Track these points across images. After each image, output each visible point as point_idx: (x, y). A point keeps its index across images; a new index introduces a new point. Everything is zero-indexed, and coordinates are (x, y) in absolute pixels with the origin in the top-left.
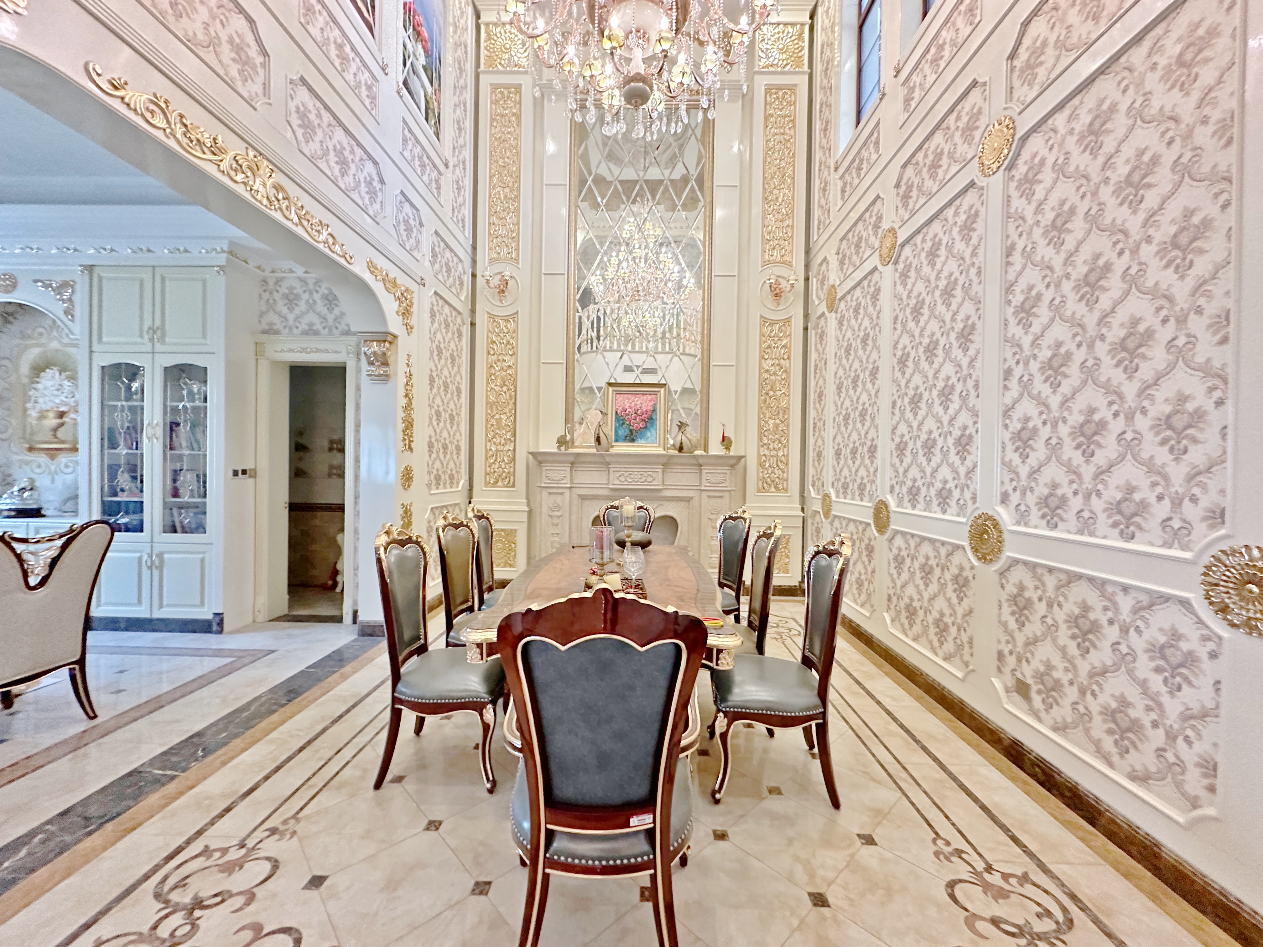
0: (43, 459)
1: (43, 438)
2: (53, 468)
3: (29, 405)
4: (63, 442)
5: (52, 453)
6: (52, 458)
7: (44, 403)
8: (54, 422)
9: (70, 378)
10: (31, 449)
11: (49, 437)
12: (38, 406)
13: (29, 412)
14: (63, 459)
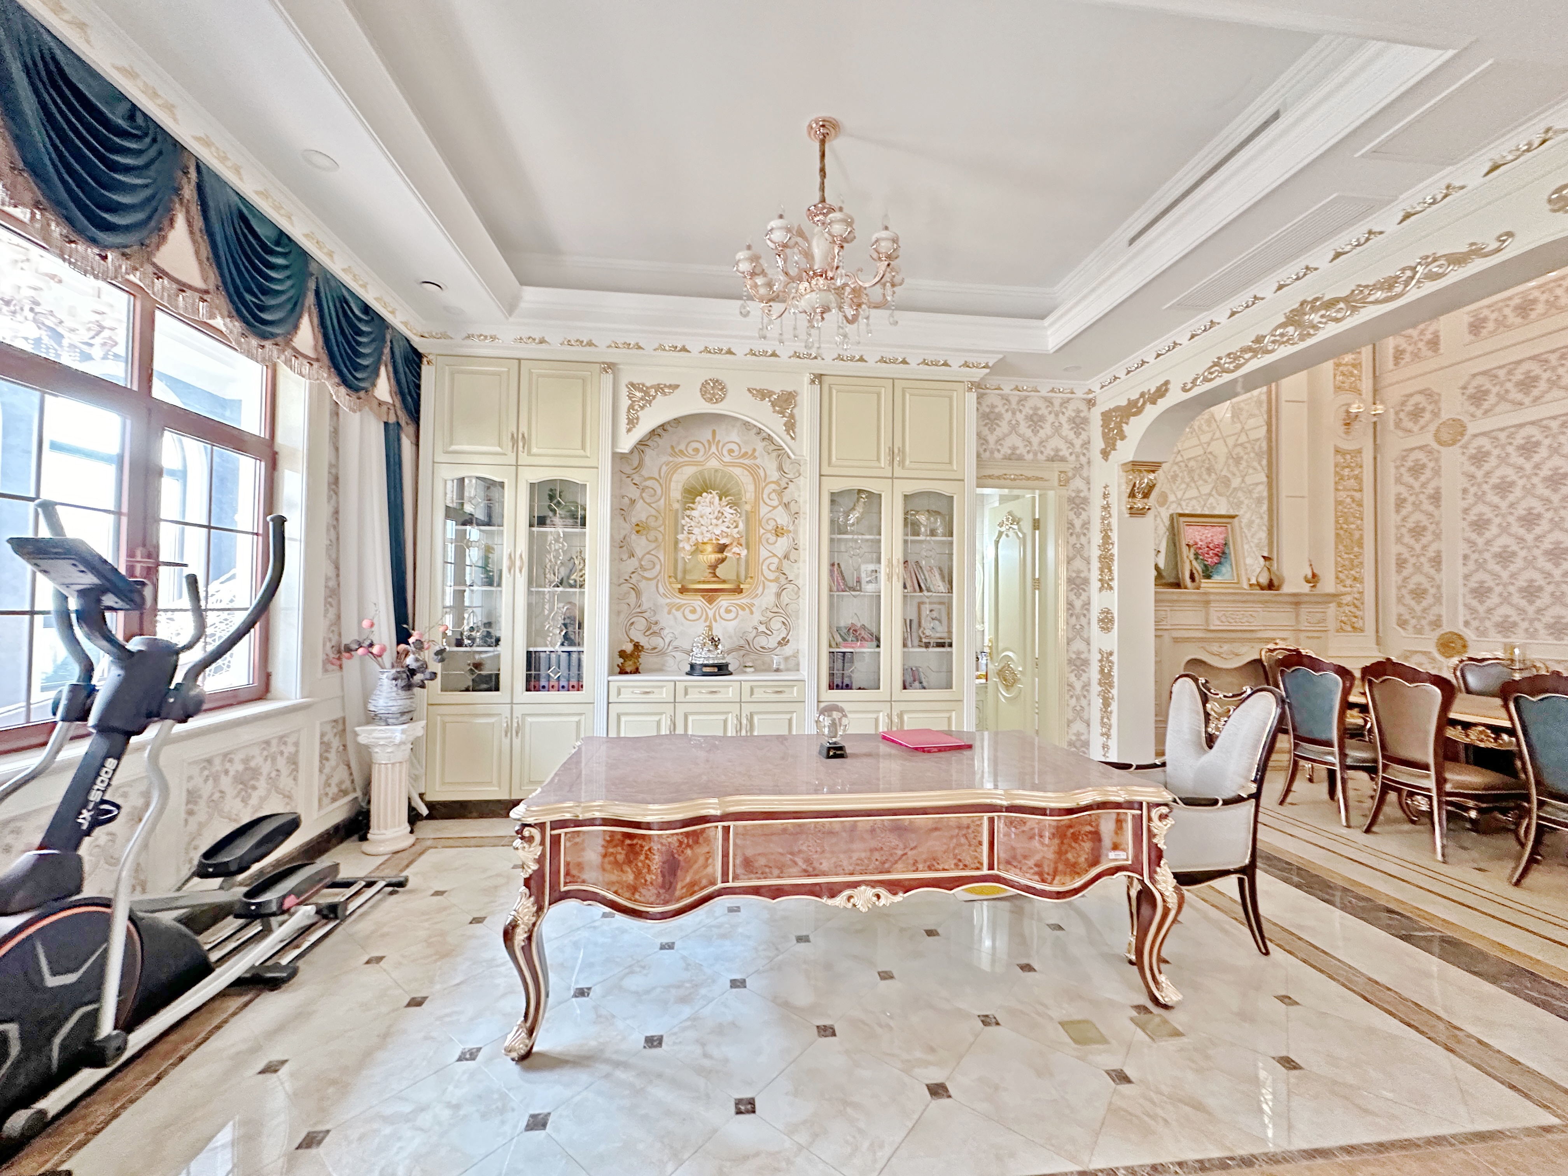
0: (698, 602)
1: (699, 576)
2: (711, 613)
3: (680, 537)
4: (724, 582)
5: (710, 595)
6: (710, 601)
7: (698, 535)
8: (713, 557)
9: (731, 504)
10: (683, 590)
11: (707, 574)
12: (693, 538)
13: (681, 545)
14: (724, 601)
